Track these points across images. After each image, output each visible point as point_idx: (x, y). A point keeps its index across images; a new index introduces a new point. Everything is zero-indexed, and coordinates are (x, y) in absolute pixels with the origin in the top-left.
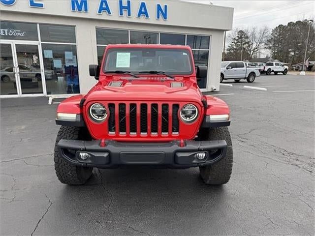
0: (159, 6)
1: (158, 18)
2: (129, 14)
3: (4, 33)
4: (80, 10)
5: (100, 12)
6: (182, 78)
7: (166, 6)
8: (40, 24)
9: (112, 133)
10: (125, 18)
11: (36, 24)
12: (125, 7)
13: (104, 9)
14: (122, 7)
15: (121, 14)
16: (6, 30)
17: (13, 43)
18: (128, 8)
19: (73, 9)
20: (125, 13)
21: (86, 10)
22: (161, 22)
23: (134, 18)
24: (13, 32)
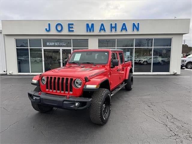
0: (134, 24)
1: (133, 30)
2: (116, 31)
3: (58, 44)
4: (90, 31)
5: (100, 31)
6: (102, 66)
7: (138, 24)
8: (73, 39)
9: (47, 90)
10: (113, 33)
11: (71, 39)
12: (114, 27)
13: (102, 29)
14: (112, 27)
15: (111, 31)
16: (59, 43)
17: (61, 49)
18: (115, 27)
19: (87, 31)
20: (113, 30)
21: (93, 31)
22: (136, 32)
23: (119, 32)
24: (61, 44)
